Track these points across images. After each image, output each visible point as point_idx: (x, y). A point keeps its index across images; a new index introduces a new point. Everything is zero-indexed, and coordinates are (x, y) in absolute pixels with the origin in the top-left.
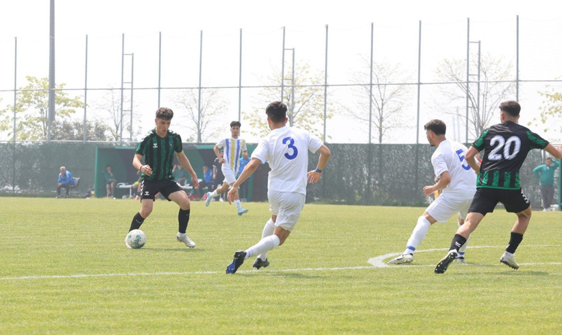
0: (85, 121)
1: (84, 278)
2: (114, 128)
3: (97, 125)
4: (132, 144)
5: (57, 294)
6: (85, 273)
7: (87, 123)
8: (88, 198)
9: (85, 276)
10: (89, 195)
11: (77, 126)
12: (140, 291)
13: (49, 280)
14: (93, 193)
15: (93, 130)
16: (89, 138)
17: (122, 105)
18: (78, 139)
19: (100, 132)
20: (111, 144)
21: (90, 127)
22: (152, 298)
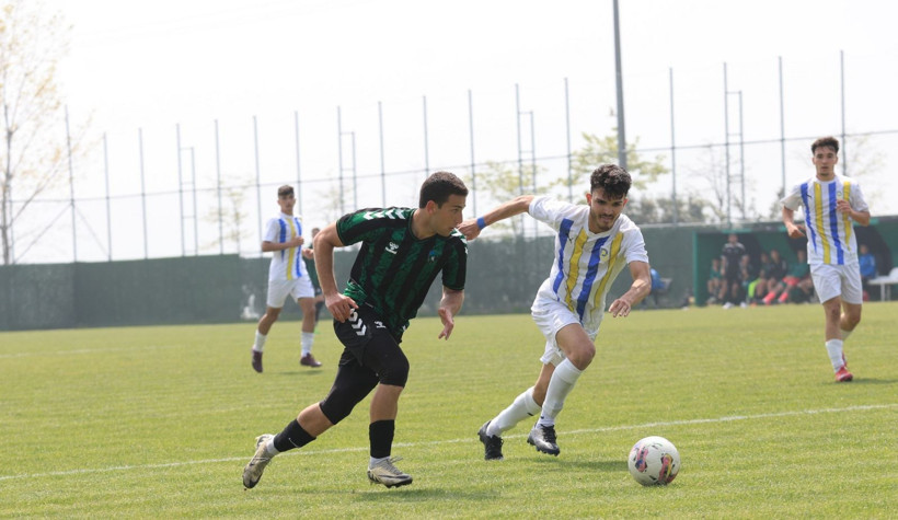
0: (674, 195)
1: (741, 421)
2: (716, 202)
3: (690, 199)
4: (746, 226)
5: (711, 447)
6: (740, 413)
7: (677, 198)
8: (686, 309)
9: (740, 418)
10: (687, 304)
11: (662, 203)
12: (836, 436)
13: (688, 426)
14: (692, 300)
15: (686, 208)
16: (683, 221)
17: (727, 167)
18: (664, 222)
19: (696, 210)
20: (714, 228)
21: (680, 204)
22: (860, 445)
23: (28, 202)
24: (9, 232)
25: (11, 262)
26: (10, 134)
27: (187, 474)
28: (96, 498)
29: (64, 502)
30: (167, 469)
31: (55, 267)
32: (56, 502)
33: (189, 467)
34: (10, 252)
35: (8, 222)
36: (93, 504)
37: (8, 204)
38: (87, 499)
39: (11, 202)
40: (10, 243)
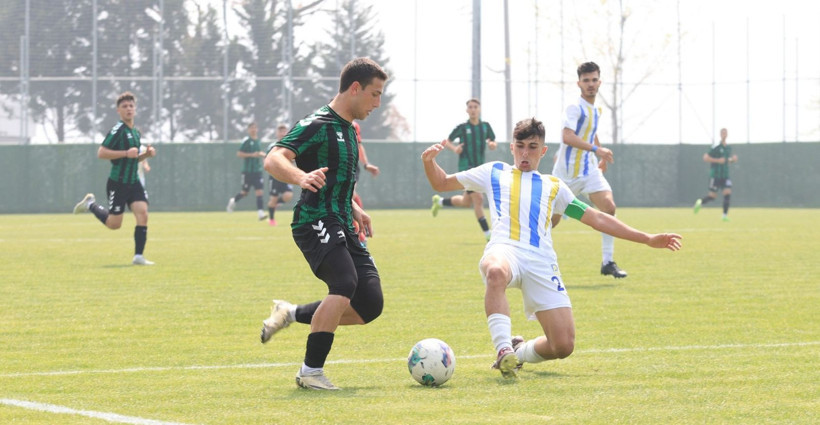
23: (637, 85)
24: (618, 113)
25: (619, 141)
26: (624, 19)
27: (797, 354)
28: (710, 374)
29: (680, 376)
30: (777, 349)
31: (661, 148)
32: (672, 376)
33: (799, 349)
34: (619, 131)
35: (618, 103)
36: (708, 379)
37: (618, 86)
38: (703, 374)
39: (622, 84)
40: (619, 124)
